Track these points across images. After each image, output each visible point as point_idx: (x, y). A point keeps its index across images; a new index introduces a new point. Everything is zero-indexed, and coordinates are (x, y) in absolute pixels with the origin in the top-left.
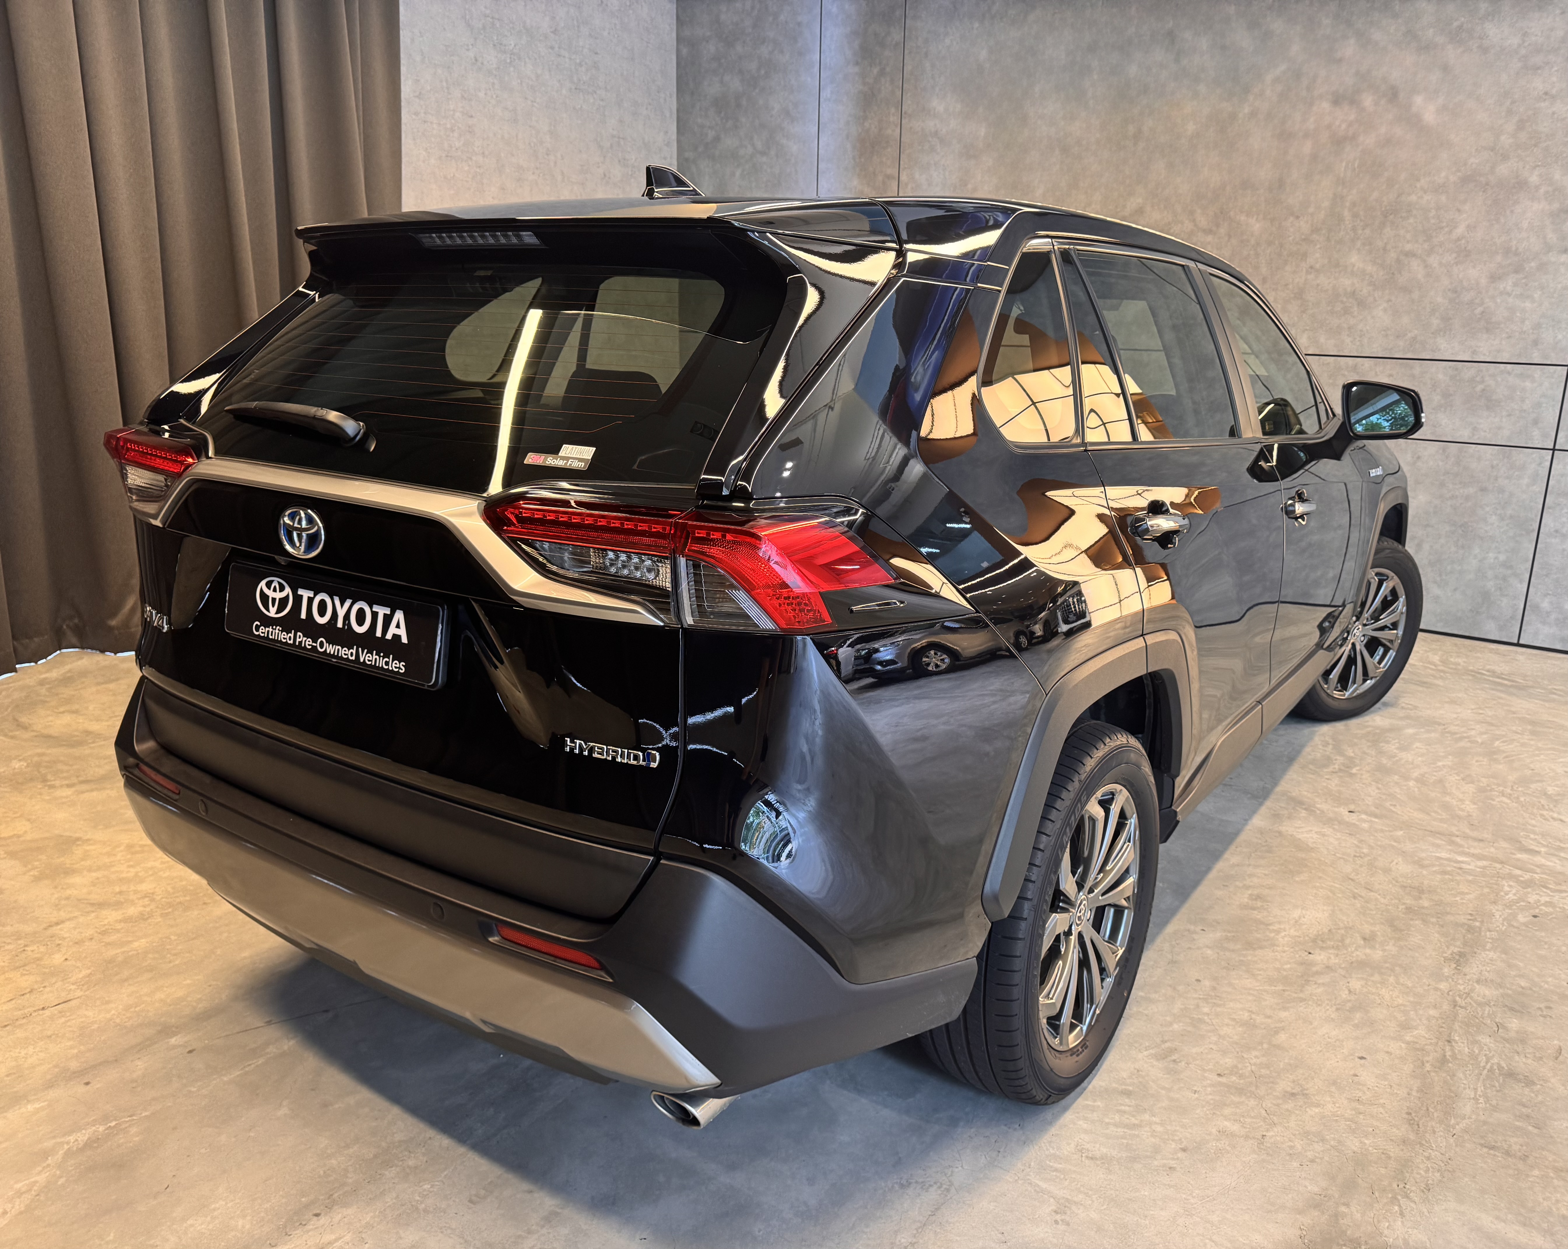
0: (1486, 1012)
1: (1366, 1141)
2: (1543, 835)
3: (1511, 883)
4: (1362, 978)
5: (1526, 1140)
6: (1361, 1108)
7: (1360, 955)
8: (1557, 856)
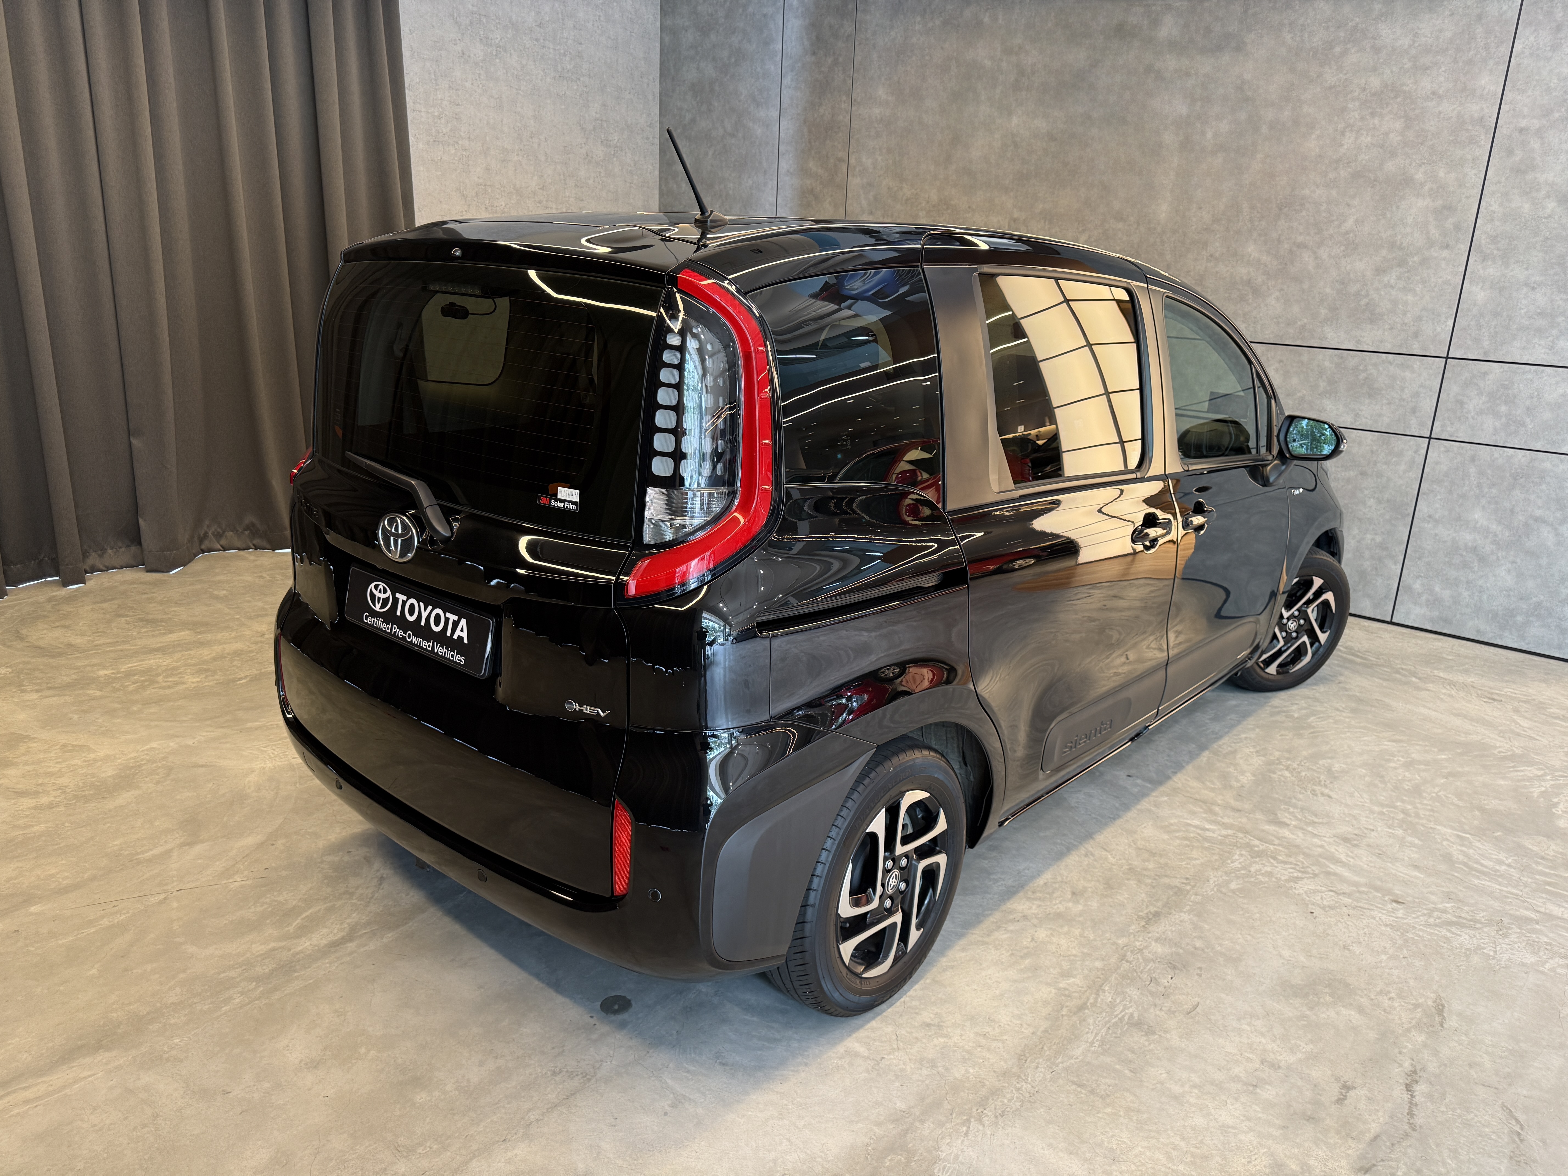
0: (1148, 967)
1: (971, 1071)
2: (1302, 809)
3: (1244, 852)
5: (1116, 1082)
6: (983, 1041)
8: (1303, 829)
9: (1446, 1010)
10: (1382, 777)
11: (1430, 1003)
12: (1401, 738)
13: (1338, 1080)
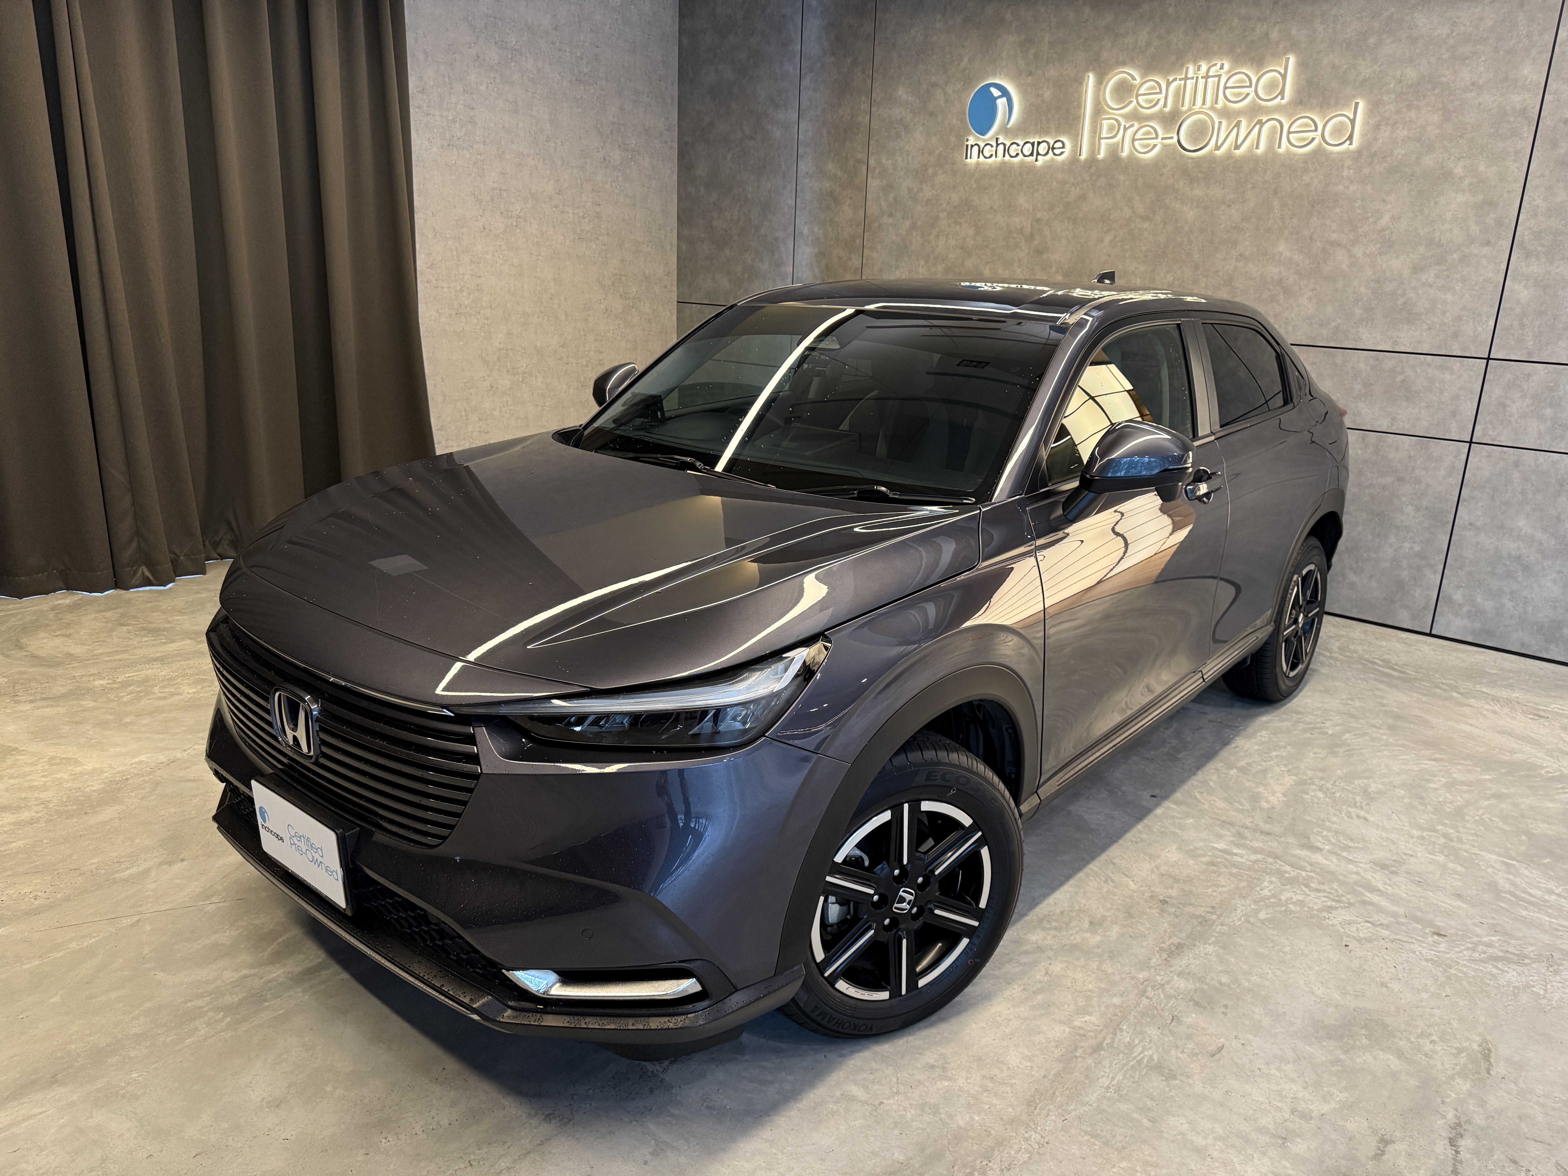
0: (1170, 1005)
1: (977, 1118)
2: (1336, 832)
3: (1273, 879)
4: (1066, 961)
5: (1133, 1133)
6: (990, 1085)
7: (1078, 939)
8: (1337, 854)
9: (1493, 1055)
10: (1422, 798)
11: (1475, 1047)
12: (1442, 756)
13: (1375, 1132)
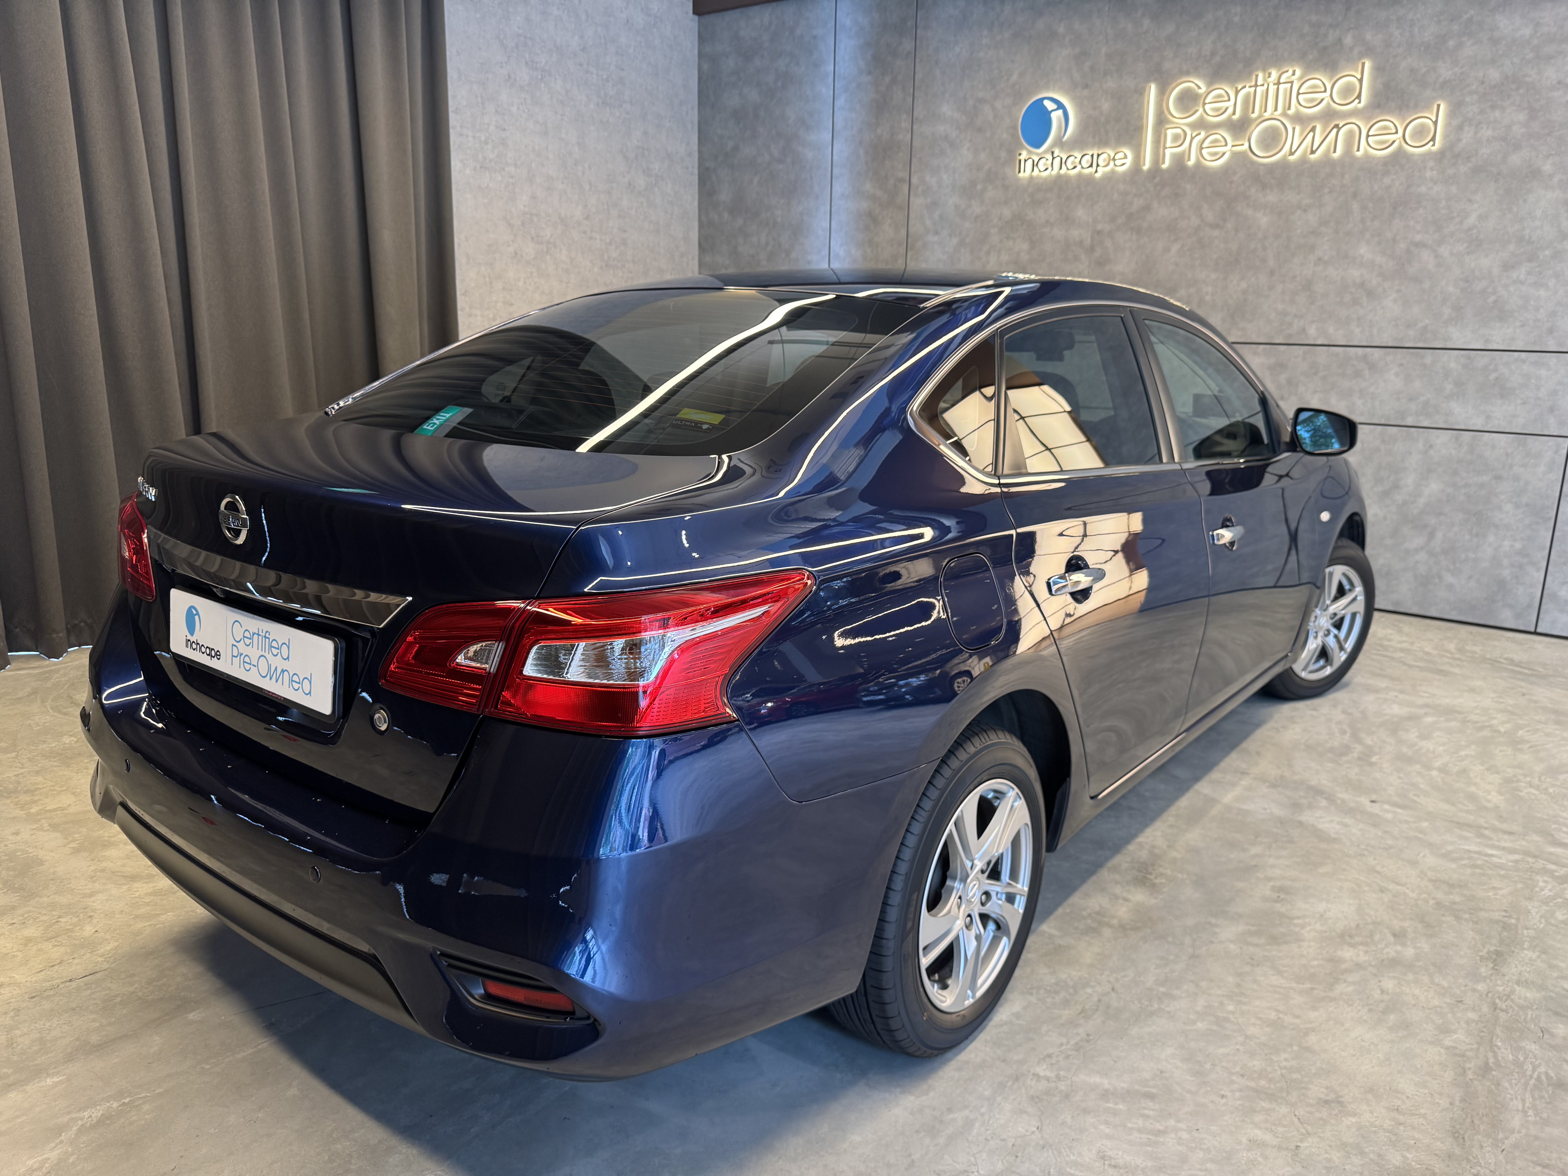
0: (1529, 1016)
1: (1408, 1155)
4: (1395, 977)
6: (1401, 1118)
7: (1390, 952)
